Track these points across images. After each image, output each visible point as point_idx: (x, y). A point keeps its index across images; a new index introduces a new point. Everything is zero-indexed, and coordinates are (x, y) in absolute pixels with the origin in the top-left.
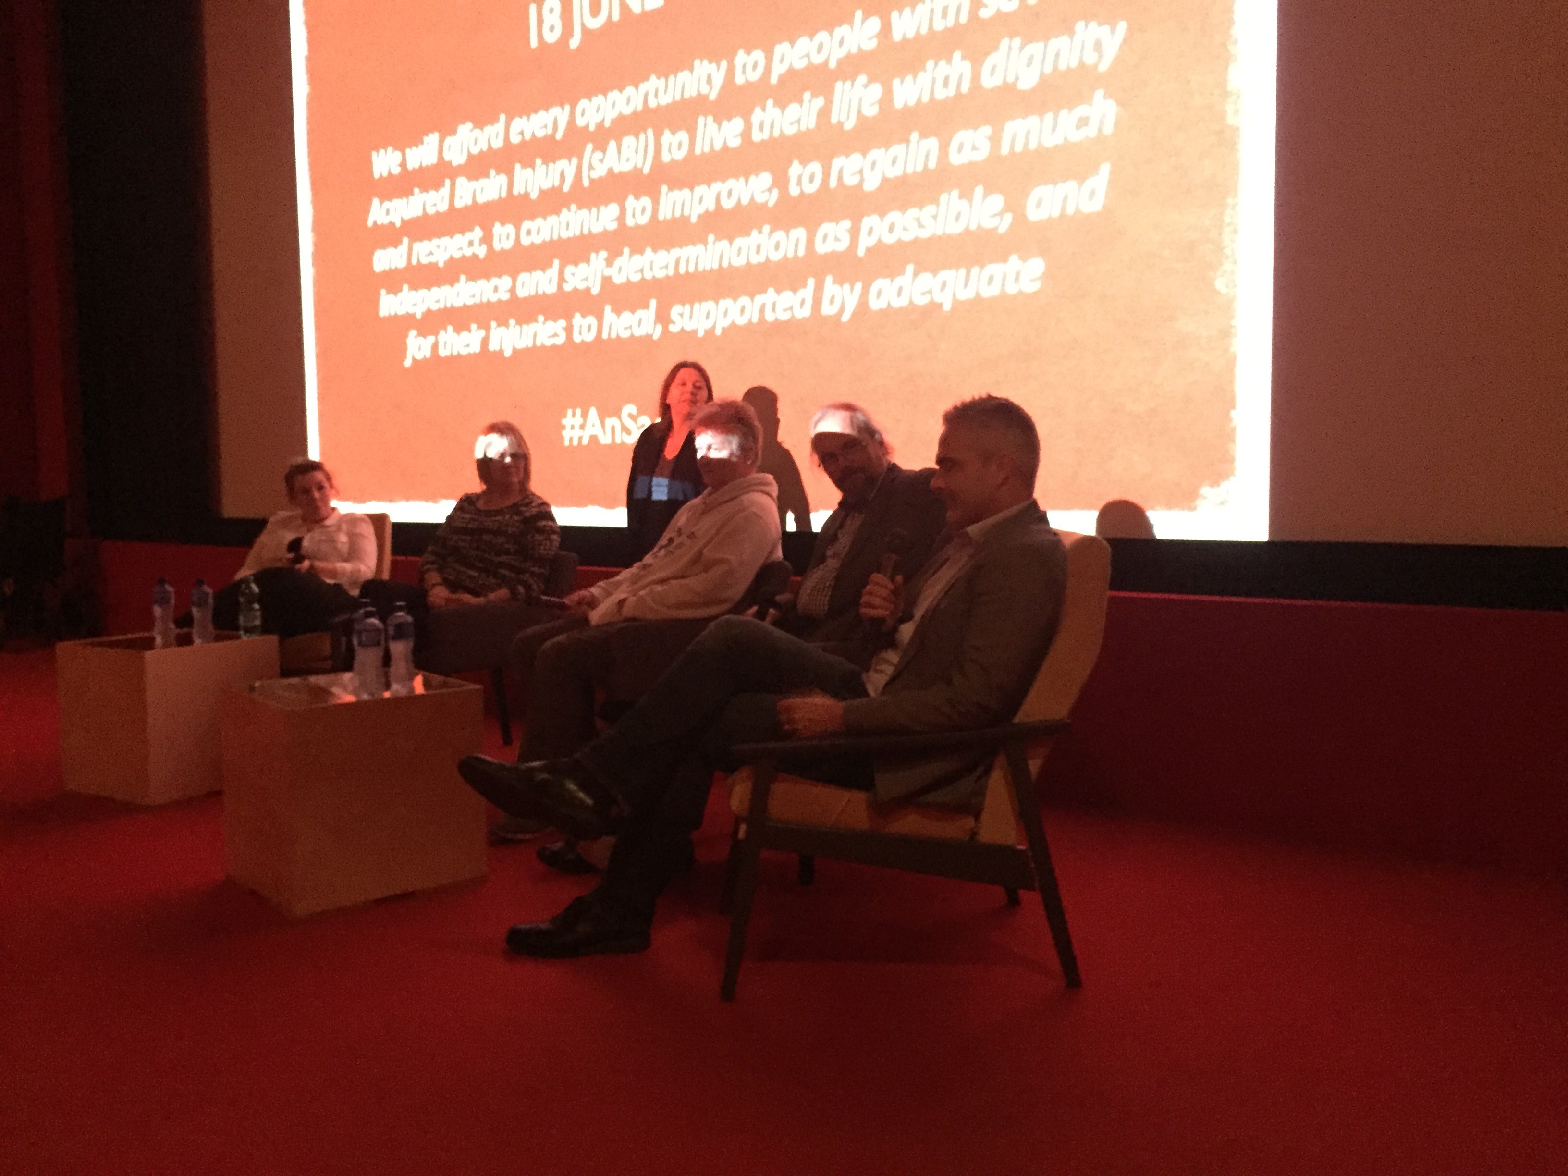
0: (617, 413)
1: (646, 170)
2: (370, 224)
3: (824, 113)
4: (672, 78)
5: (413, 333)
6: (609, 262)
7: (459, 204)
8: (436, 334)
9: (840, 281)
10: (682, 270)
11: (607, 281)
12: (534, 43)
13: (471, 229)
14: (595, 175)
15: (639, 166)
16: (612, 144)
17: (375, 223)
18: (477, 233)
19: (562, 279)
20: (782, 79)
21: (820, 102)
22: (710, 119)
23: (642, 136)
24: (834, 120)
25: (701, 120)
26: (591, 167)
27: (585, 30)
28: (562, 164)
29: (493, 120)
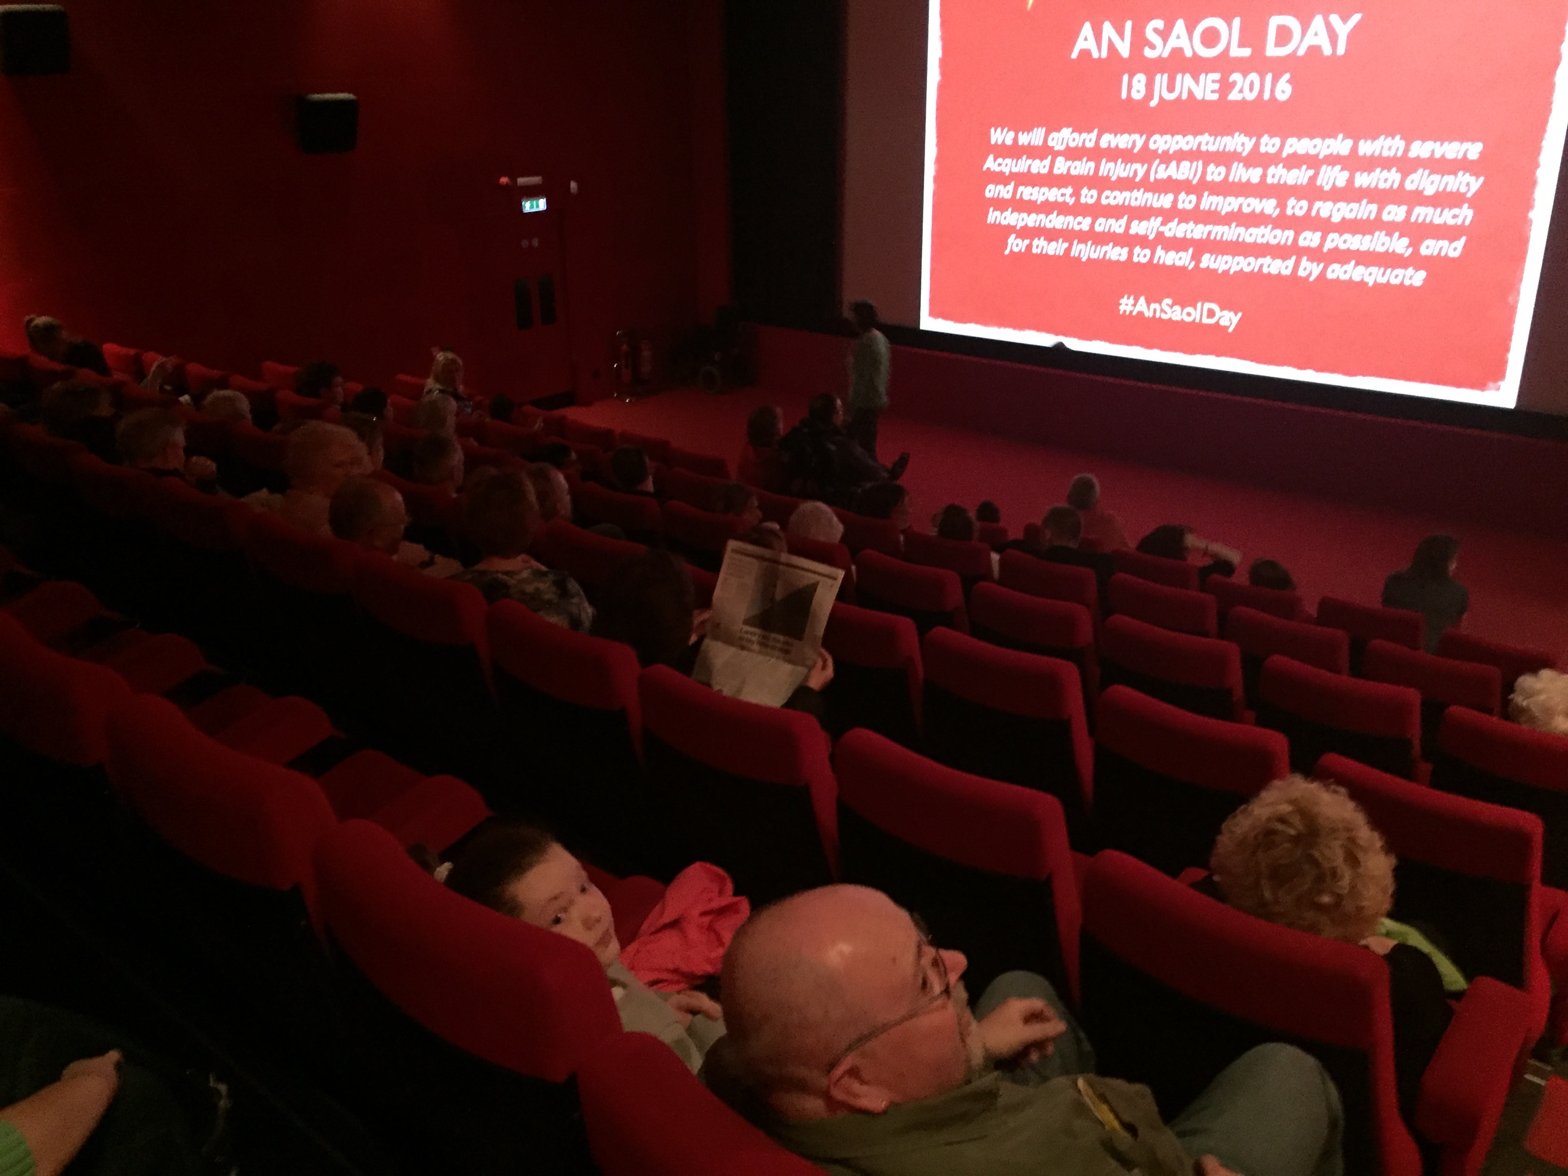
0: (1160, 302)
1: (1195, 182)
2: (985, 168)
3: (1313, 179)
4: (1219, 138)
5: (1013, 236)
6: (1164, 223)
7: (1056, 171)
8: (1032, 239)
9: (1311, 259)
10: (1212, 237)
11: (1160, 235)
12: (1124, 95)
13: (1066, 187)
14: (1159, 177)
15: (1191, 178)
16: (1174, 163)
17: (988, 169)
18: (1069, 190)
19: (1128, 227)
20: (1289, 156)
21: (1311, 172)
22: (1241, 164)
23: (1195, 163)
24: (1318, 183)
25: (1236, 164)
26: (1156, 172)
27: (1161, 98)
28: (1137, 166)
29: (1089, 131)
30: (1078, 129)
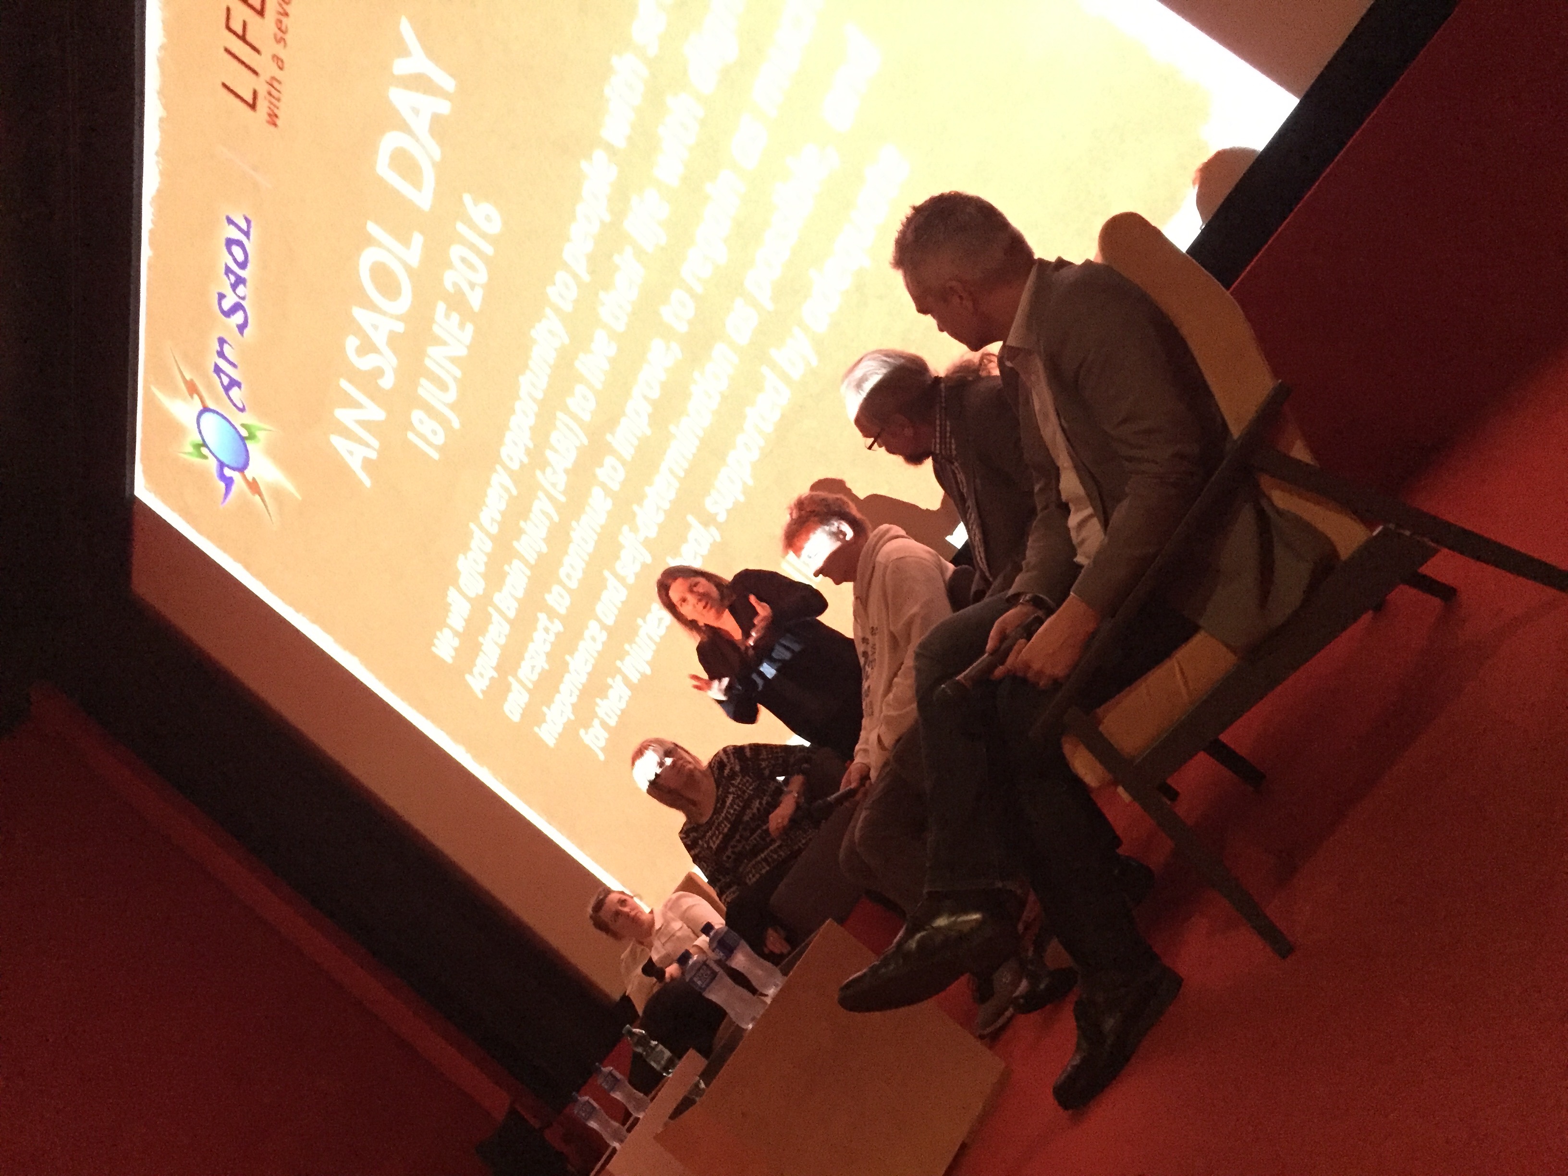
1: (585, 441)
2: (481, 696)
3: (640, 254)
4: (531, 363)
5: (582, 732)
6: (634, 529)
7: (512, 614)
8: (595, 715)
9: (778, 341)
10: (681, 474)
11: (647, 543)
12: (435, 455)
13: (536, 620)
14: (561, 487)
15: (578, 443)
16: (548, 453)
17: (483, 692)
18: (542, 618)
19: (622, 580)
20: (591, 270)
21: (628, 251)
22: (581, 356)
23: (558, 424)
24: (650, 249)
25: (577, 364)
27: (452, 407)
28: (537, 506)
30: (465, 547)
